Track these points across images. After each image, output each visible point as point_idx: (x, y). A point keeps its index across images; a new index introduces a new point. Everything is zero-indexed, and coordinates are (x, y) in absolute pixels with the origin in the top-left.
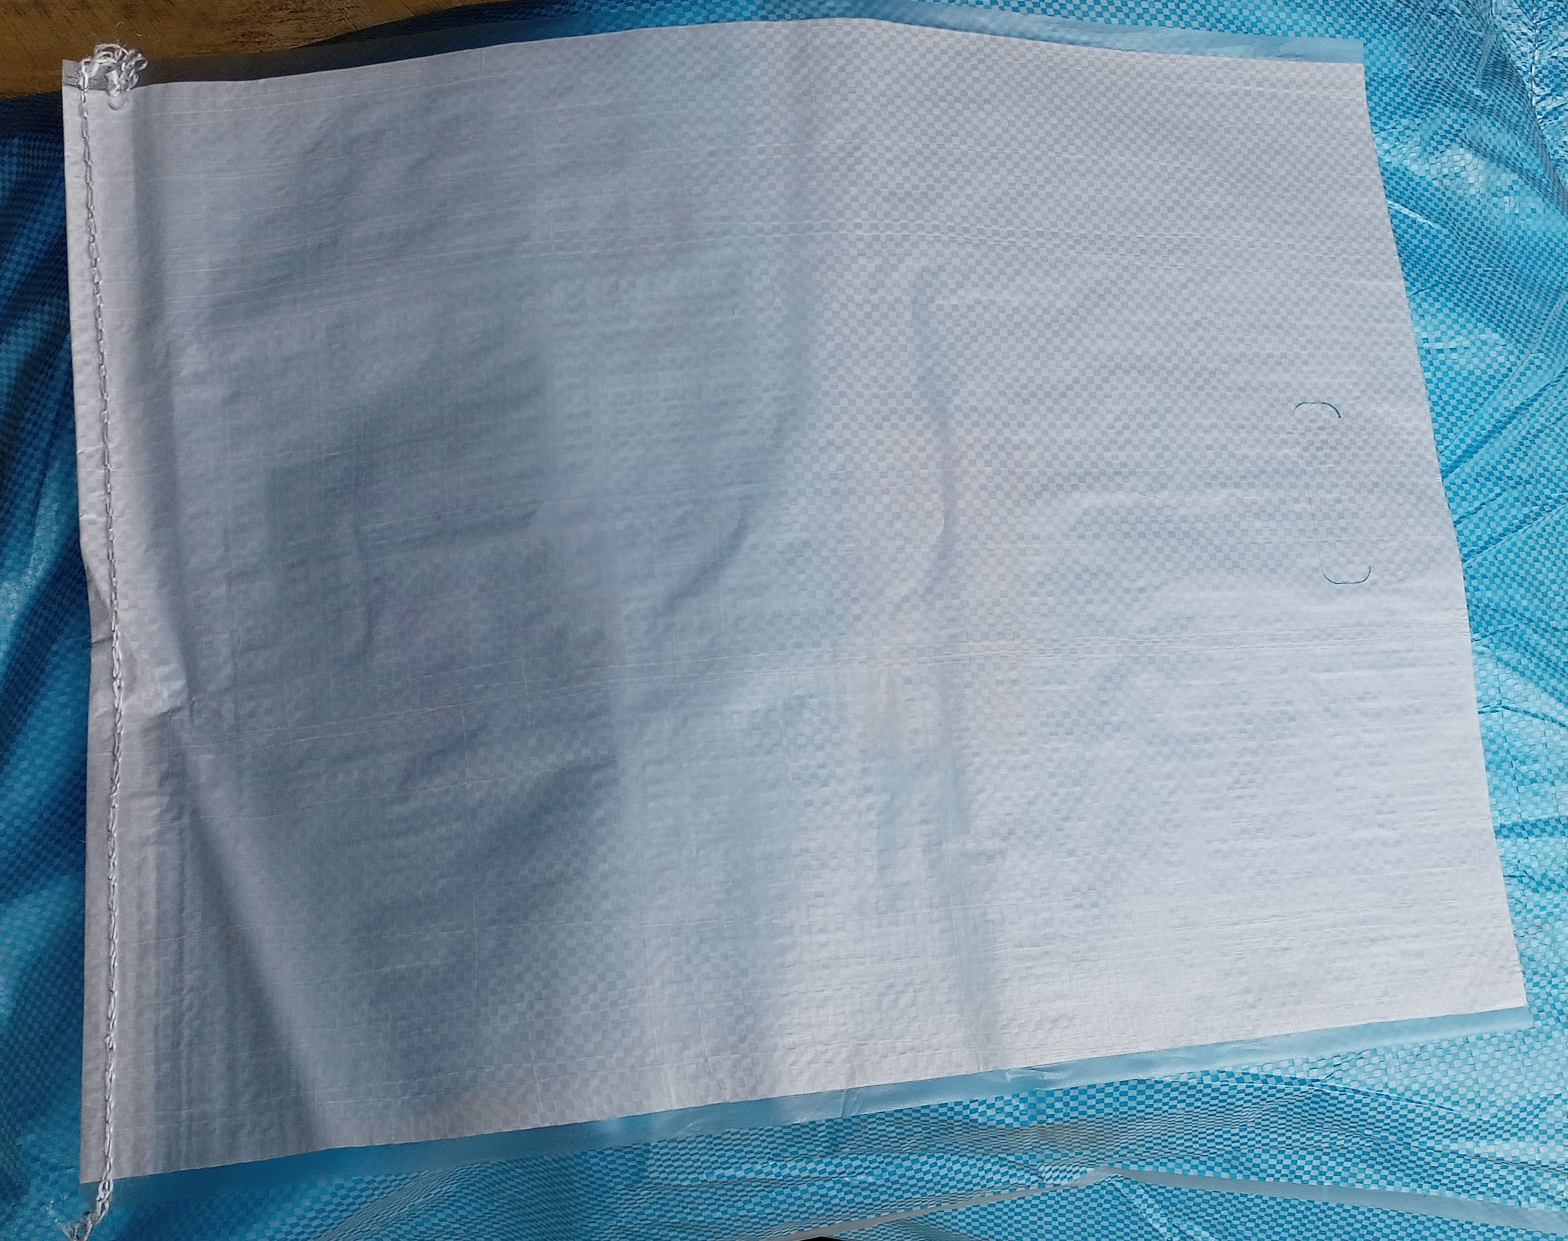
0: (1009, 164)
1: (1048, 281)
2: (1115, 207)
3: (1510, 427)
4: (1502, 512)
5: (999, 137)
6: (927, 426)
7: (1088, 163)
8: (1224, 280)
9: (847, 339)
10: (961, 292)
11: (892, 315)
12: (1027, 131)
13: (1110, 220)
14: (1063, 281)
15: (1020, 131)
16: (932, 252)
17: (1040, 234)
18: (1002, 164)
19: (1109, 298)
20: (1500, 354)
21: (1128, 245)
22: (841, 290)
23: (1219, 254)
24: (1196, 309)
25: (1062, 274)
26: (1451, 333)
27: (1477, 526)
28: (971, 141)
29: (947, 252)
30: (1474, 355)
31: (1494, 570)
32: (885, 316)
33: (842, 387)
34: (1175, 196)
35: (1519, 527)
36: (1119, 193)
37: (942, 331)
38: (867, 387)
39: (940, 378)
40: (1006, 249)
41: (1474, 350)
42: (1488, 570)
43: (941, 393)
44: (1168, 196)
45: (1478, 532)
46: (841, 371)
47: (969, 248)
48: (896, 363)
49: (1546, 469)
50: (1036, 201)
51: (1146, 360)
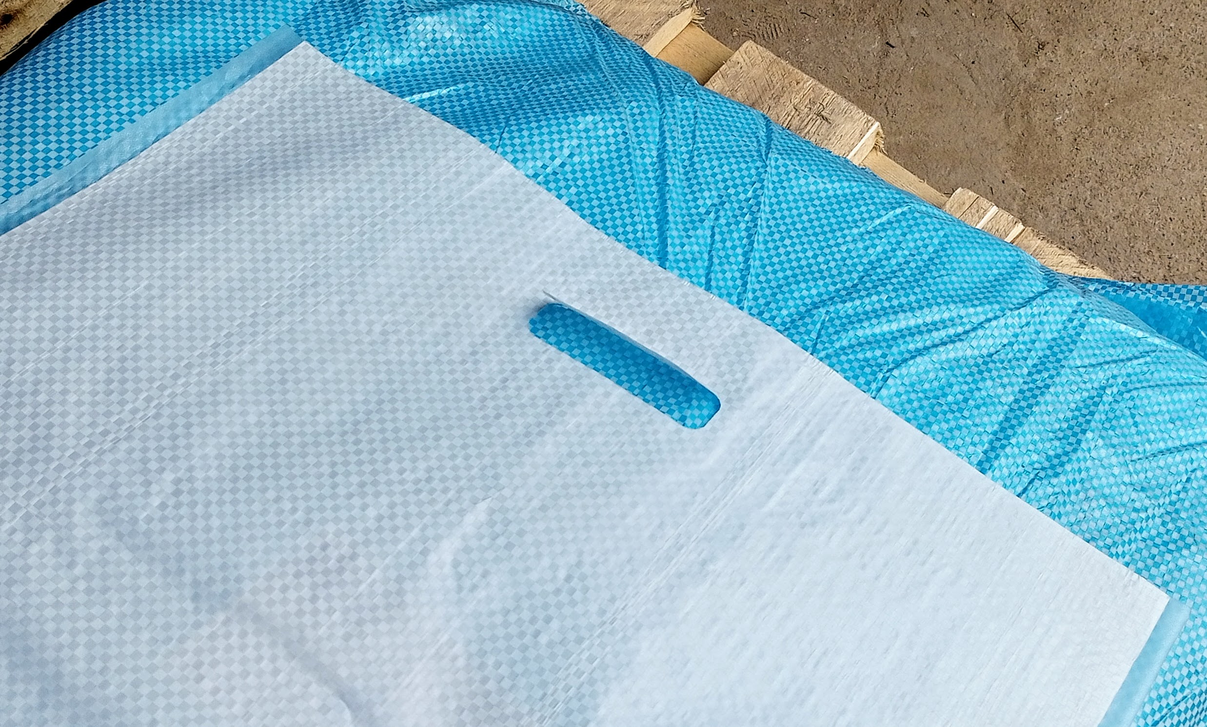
0: (87, 344)
1: (223, 408)
2: (218, 299)
3: (669, 174)
4: (729, 244)
5: (54, 330)
6: (243, 634)
7: (157, 283)
8: (369, 279)
9: (90, 631)
10: (154, 488)
11: (111, 569)
12: (75, 303)
13: (225, 313)
14: (236, 397)
15: (68, 308)
16: (91, 480)
17: (176, 377)
18: (80, 349)
19: (290, 377)
20: (605, 129)
21: (261, 319)
22: (40, 593)
23: (344, 262)
24: (370, 323)
25: (229, 392)
26: (556, 145)
27: (724, 272)
28: (31, 356)
29: (106, 468)
30: (589, 146)
31: (768, 292)
32: (105, 577)
33: (129, 677)
34: (260, 246)
35: (751, 243)
36: (210, 284)
37: (171, 538)
38: (152, 654)
39: (210, 581)
40: (157, 416)
41: (585, 142)
42: (764, 296)
43: (226, 594)
44: (253, 251)
45: (728, 275)
46: (113, 664)
47: (124, 446)
48: (158, 607)
49: (725, 180)
50: (143, 353)
51: (374, 398)
